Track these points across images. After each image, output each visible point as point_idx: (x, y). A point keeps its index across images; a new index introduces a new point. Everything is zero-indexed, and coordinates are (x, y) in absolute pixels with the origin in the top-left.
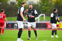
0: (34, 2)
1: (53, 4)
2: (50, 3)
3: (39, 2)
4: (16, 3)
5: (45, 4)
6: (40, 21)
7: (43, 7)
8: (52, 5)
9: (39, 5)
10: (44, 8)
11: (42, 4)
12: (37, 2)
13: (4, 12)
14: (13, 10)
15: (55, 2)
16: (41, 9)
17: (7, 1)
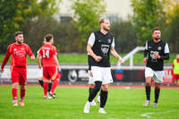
0: (120, 16)
1: (167, 22)
2: (160, 19)
3: (133, 18)
4: (76, 20)
5: (148, 23)
6: (134, 65)
7: (143, 28)
8: (167, 25)
9: (133, 24)
10: (145, 31)
11: (140, 21)
12: (129, 16)
13: (52, 40)
14: (67, 35)
15: (174, 16)
16: (138, 34)
17: (52, 14)
